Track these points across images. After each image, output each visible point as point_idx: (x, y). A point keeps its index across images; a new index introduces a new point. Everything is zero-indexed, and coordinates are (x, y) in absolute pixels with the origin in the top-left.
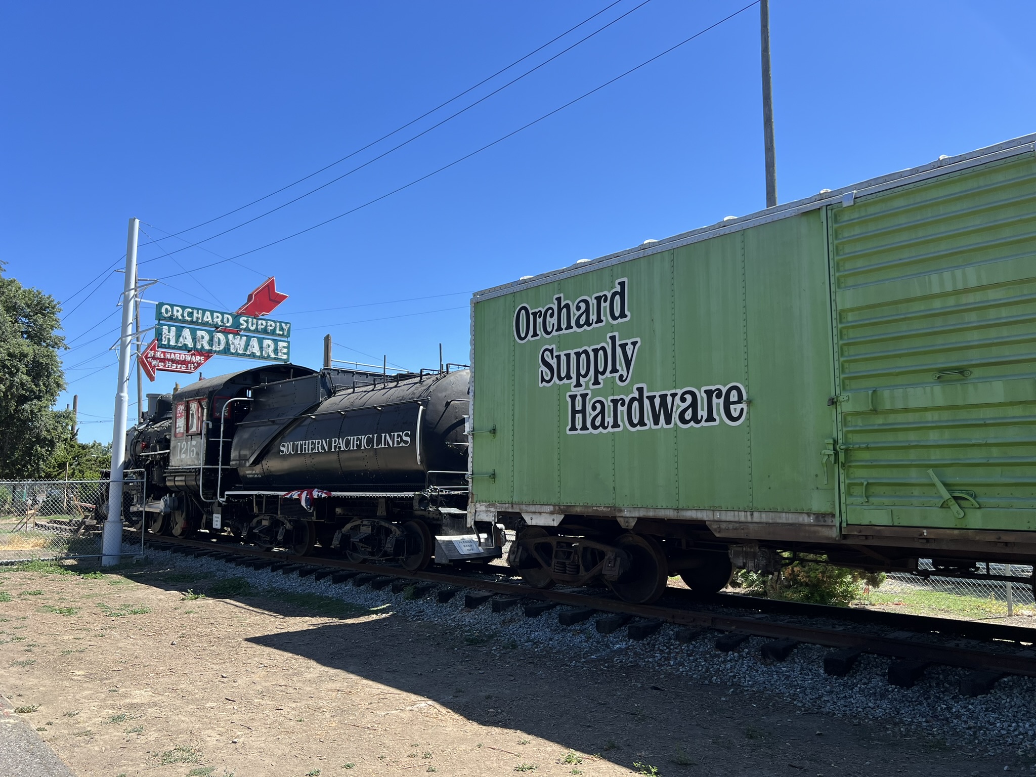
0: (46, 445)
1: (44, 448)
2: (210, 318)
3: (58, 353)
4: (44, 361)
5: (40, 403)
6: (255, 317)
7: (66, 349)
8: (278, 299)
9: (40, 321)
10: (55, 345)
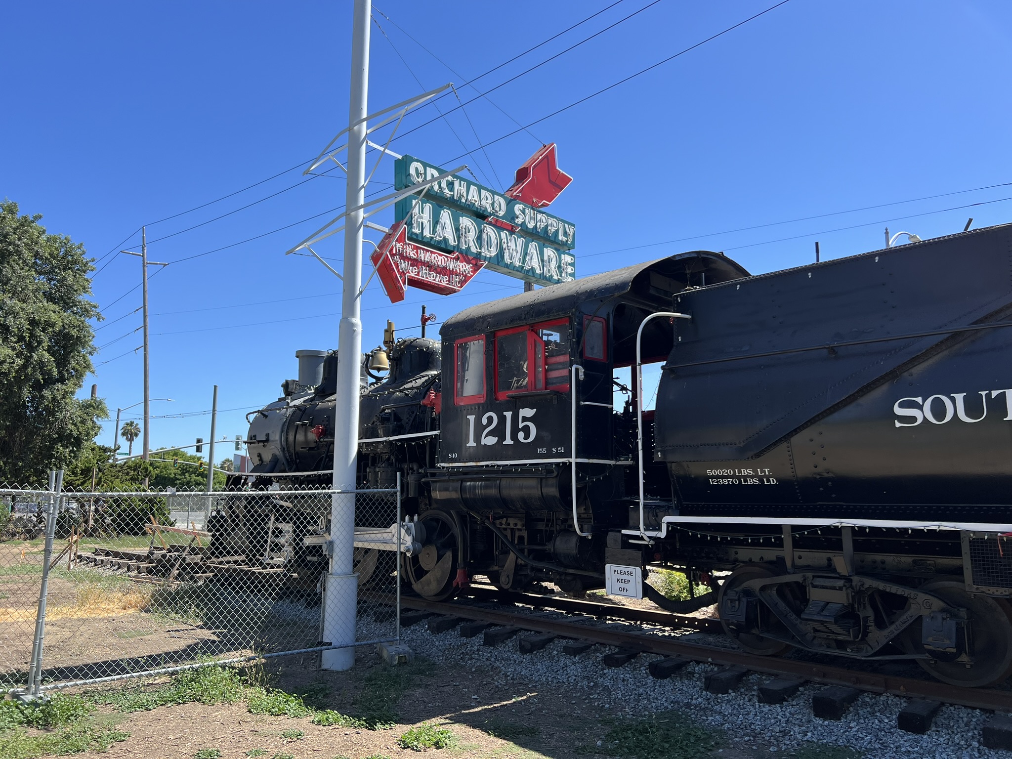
0: (71, 444)
1: (67, 447)
2: (476, 198)
3: (91, 322)
4: (74, 332)
5: (64, 387)
6: (534, 207)
7: (99, 319)
8: (560, 182)
9: (70, 279)
10: (86, 312)
